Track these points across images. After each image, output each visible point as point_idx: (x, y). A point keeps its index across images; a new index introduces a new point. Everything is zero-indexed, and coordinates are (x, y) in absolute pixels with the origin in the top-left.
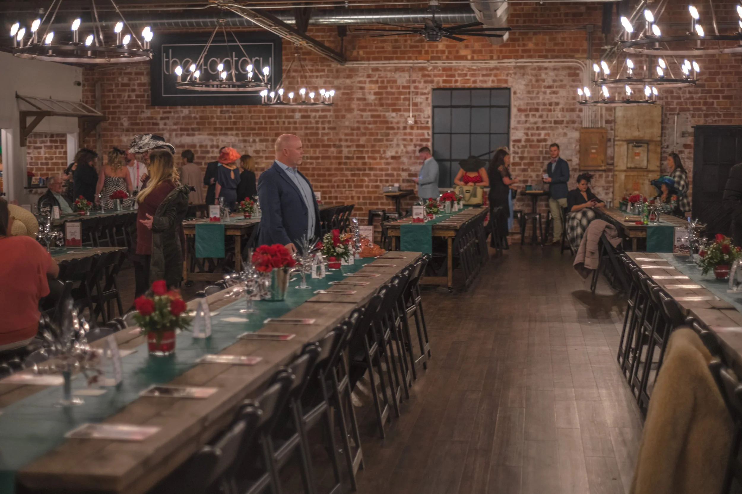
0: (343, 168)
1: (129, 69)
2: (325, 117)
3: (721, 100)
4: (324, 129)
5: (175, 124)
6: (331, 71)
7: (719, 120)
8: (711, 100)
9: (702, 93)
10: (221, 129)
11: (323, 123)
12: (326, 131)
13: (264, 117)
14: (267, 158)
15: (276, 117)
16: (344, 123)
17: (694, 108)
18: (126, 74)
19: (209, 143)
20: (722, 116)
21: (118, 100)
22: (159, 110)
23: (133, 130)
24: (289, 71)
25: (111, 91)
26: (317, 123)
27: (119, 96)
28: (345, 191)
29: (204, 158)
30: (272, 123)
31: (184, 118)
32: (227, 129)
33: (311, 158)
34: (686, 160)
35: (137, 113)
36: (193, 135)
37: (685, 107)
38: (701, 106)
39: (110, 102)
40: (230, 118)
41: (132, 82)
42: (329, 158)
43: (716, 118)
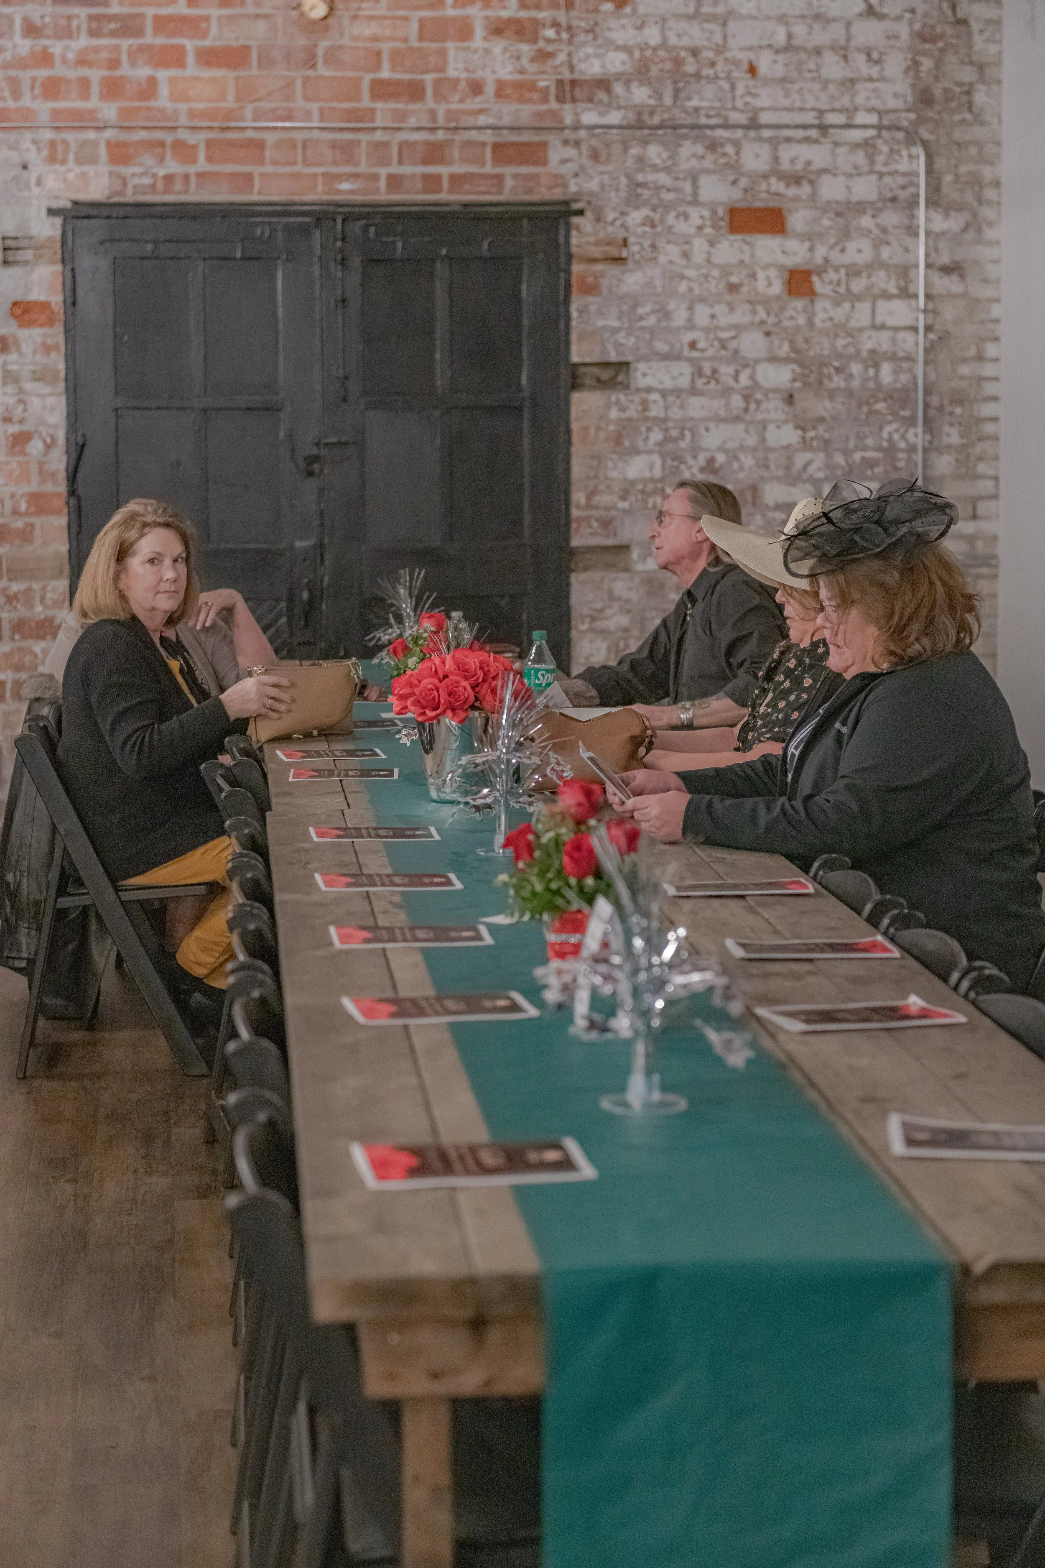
3: (191, 69)
7: (186, 177)
8: (143, 72)
9: (93, 33)
17: (56, 114)
20: (202, 154)
34: (29, 386)
37: (11, 104)
38: (94, 102)
43: (172, 166)
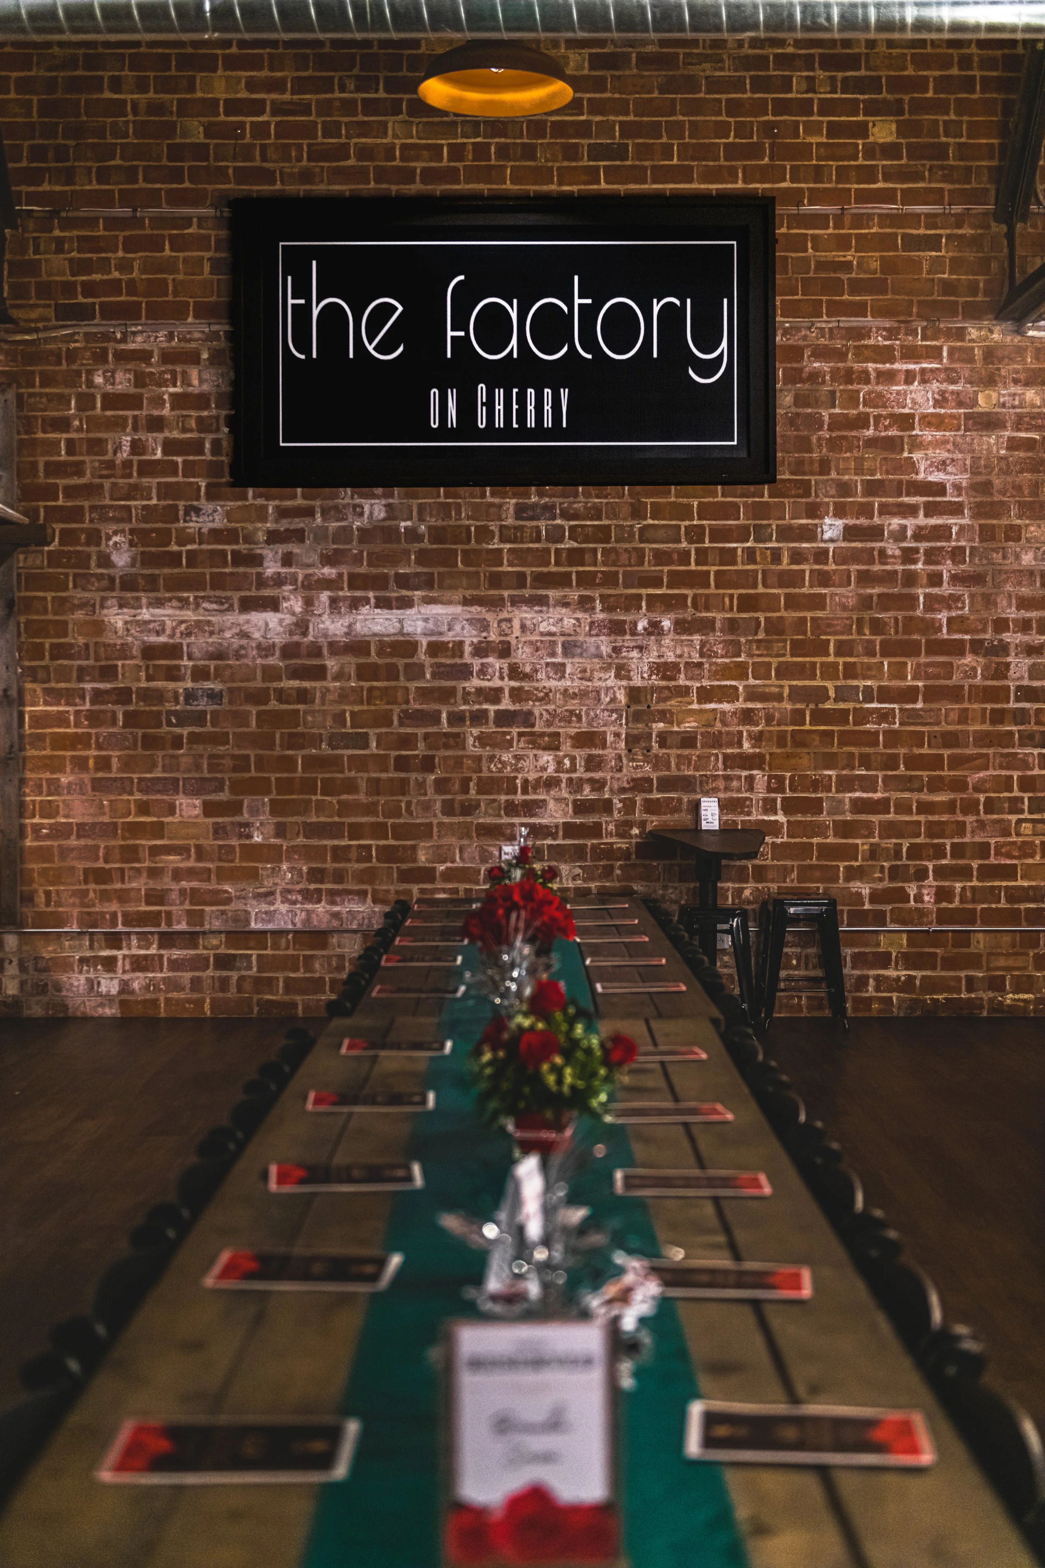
0: (1011, 733)
1: (139, 339)
2: (942, 532)
4: (935, 580)
5: (328, 560)
6: (963, 355)
10: (520, 580)
11: (932, 557)
12: (946, 589)
13: (695, 535)
14: (705, 695)
15: (742, 534)
16: (1017, 557)
18: (122, 357)
19: (470, 636)
21: (90, 461)
22: (260, 501)
23: (152, 583)
24: (796, 353)
25: (63, 424)
26: (909, 556)
27: (96, 446)
28: (1019, 822)
29: (447, 695)
30: (729, 556)
31: (365, 534)
32: (546, 580)
33: (885, 695)
35: (171, 514)
36: (406, 603)
39: (55, 469)
40: (556, 535)
41: (147, 393)
42: (955, 694)
